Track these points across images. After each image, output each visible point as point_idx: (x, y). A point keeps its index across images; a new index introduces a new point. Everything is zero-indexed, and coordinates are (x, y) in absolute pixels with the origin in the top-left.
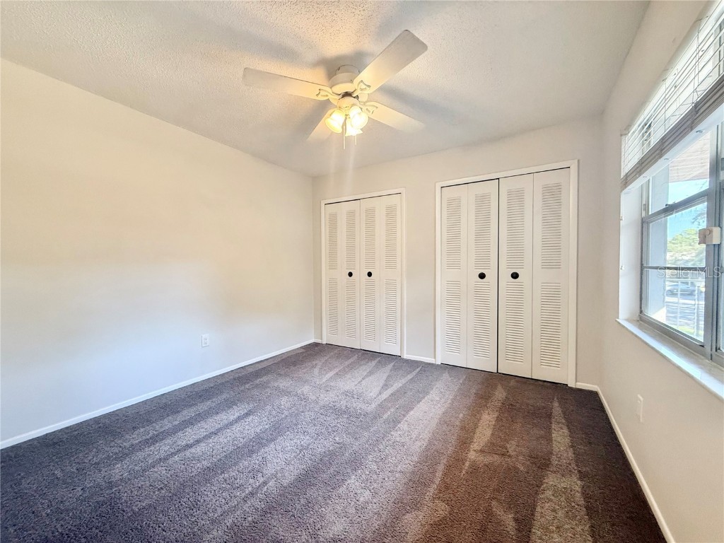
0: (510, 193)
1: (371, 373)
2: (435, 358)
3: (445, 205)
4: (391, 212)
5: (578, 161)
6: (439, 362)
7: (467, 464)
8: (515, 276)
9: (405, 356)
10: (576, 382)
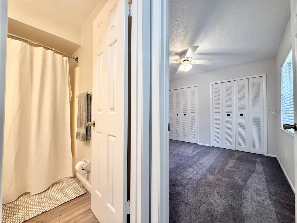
0: (239, 86)
1: (187, 147)
2: (210, 144)
3: (214, 90)
4: (193, 93)
5: (266, 74)
6: (212, 146)
7: (226, 170)
8: (242, 115)
9: (199, 144)
10: (268, 154)
